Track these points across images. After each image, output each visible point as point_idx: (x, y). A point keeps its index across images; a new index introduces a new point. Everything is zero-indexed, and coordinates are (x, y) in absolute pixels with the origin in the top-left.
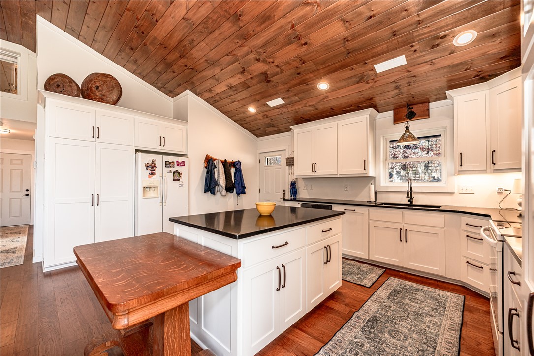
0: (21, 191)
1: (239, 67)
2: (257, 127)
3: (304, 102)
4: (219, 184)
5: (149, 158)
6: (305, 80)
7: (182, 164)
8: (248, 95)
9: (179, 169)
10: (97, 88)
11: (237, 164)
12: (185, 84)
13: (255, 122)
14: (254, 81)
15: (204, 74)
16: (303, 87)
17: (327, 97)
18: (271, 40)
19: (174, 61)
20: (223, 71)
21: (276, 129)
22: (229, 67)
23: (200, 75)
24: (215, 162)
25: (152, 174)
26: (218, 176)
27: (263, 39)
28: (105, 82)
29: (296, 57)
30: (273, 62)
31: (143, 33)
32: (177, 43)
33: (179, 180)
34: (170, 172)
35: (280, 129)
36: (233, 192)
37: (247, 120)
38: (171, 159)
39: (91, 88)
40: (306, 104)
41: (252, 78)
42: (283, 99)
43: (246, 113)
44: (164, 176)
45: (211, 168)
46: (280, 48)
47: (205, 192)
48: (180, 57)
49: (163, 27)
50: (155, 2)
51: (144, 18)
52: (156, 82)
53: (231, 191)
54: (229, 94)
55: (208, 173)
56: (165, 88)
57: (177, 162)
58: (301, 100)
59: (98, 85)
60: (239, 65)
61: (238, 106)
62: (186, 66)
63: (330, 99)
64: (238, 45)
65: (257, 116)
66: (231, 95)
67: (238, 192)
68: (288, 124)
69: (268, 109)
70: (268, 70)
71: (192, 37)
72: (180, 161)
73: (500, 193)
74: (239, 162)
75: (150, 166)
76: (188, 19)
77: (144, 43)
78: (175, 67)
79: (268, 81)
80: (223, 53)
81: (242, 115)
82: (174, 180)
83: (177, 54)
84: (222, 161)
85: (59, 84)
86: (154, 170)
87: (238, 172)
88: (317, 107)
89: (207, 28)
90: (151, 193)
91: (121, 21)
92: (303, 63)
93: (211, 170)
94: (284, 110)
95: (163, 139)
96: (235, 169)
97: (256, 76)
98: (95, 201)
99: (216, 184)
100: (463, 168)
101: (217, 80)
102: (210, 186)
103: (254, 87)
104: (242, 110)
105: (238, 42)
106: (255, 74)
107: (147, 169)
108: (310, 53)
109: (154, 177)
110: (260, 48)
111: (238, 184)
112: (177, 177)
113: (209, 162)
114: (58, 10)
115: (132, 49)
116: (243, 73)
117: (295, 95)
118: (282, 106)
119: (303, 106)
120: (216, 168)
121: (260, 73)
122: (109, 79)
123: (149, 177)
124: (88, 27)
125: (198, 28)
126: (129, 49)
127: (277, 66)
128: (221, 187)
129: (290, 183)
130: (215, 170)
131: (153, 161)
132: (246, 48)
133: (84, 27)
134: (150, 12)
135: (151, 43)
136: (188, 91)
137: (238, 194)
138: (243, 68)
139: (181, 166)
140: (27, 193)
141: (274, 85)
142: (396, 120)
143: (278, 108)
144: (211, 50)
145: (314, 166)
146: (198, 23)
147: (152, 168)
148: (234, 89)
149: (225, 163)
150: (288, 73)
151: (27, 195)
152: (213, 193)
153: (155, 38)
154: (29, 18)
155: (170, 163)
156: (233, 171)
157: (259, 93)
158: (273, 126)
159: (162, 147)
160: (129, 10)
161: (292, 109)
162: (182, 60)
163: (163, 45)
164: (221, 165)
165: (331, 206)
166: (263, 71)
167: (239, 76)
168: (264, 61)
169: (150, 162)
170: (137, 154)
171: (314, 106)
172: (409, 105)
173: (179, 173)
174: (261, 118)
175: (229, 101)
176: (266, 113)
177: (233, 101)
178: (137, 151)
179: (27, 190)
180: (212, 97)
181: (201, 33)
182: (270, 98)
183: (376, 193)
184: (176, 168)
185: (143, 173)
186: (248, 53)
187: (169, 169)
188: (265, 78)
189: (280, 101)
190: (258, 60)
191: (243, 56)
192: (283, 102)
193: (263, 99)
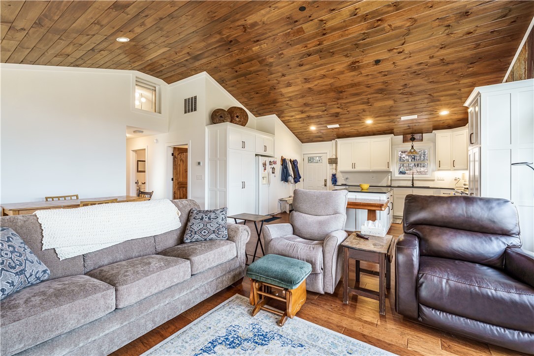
2: (308, 137)
4: (290, 176)
5: (263, 160)
7: (275, 163)
8: (317, 121)
9: (274, 166)
11: (296, 162)
13: (310, 134)
14: (327, 116)
20: (312, 109)
22: (317, 108)
24: (287, 161)
25: (265, 169)
26: (290, 170)
30: (347, 109)
32: (292, 95)
33: (274, 173)
34: (271, 168)
38: (271, 159)
39: (233, 116)
40: (353, 128)
41: (328, 114)
43: (307, 129)
44: (269, 170)
45: (285, 165)
46: (355, 105)
47: (281, 181)
54: (303, 120)
55: (285, 168)
58: (351, 126)
59: (238, 115)
60: (325, 108)
61: (304, 125)
64: (332, 101)
65: (313, 132)
66: (305, 120)
70: (341, 112)
72: (275, 161)
73: (456, 180)
75: (264, 164)
76: (310, 88)
80: (319, 103)
81: (302, 130)
82: (272, 173)
83: (287, 99)
85: (222, 115)
86: (266, 167)
87: (297, 166)
89: (320, 93)
90: (264, 181)
95: (265, 147)
98: (243, 186)
100: (440, 168)
101: (302, 113)
102: (286, 177)
103: (325, 118)
106: (331, 113)
107: (263, 167)
109: (266, 171)
110: (344, 103)
111: (297, 176)
112: (273, 171)
113: (284, 161)
115: (257, 93)
116: (323, 111)
117: (349, 124)
118: (335, 128)
119: (350, 129)
120: (287, 165)
121: (335, 112)
122: (242, 111)
123: (264, 171)
124: (237, 81)
126: (255, 93)
127: (348, 111)
128: (291, 178)
129: (331, 175)
131: (265, 161)
135: (275, 93)
136: (275, 114)
137: (298, 182)
138: (325, 110)
141: (339, 119)
142: (405, 141)
144: (313, 100)
145: (354, 165)
146: (316, 91)
148: (310, 117)
149: (291, 161)
150: (353, 114)
152: (287, 182)
153: (280, 92)
155: (271, 163)
157: (326, 121)
158: (321, 138)
159: (266, 152)
161: (342, 130)
162: (288, 102)
163: (282, 95)
166: (337, 112)
167: (320, 112)
168: (342, 108)
170: (258, 157)
172: (413, 133)
173: (274, 168)
174: (316, 132)
175: (300, 122)
176: (322, 131)
178: (256, 155)
181: (314, 94)
182: (331, 124)
183: (391, 180)
185: (262, 169)
186: (335, 104)
187: (271, 166)
188: (337, 115)
189: (337, 126)
190: (338, 108)
191: (330, 105)
192: (339, 126)
193: (326, 124)
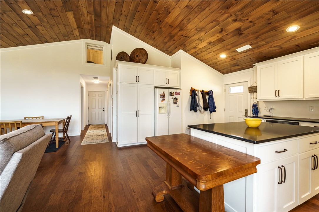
0: (102, 108)
1: (219, 29)
2: (225, 67)
3: (270, 44)
4: (199, 105)
5: (161, 91)
6: (275, 27)
7: (178, 94)
8: (222, 47)
9: (177, 97)
10: (137, 56)
11: (210, 93)
12: (180, 47)
13: (224, 64)
14: (228, 36)
15: (193, 38)
16: (273, 33)
17: (295, 37)
18: (249, 4)
19: (176, 34)
20: (207, 33)
21: (240, 67)
22: (212, 30)
23: (191, 39)
24: (196, 92)
25: (163, 100)
26: (199, 101)
27: (242, 4)
28: (141, 52)
29: (270, 11)
30: (247, 20)
31: (161, 21)
32: (179, 23)
33: (176, 103)
34: (172, 98)
35: (244, 67)
36: (207, 111)
37: (218, 63)
38: (172, 91)
39: (134, 56)
40: (272, 45)
41: (227, 34)
42: (250, 45)
43: (218, 59)
44: (169, 101)
45: (195, 96)
46: (256, 8)
47: (191, 110)
48: (180, 30)
49: (172, 15)
50: (171, 1)
51: (163, 12)
52: (163, 48)
53: (207, 110)
54: (208, 48)
55: (192, 99)
56: (167, 51)
57: (176, 92)
58: (267, 43)
59: (137, 54)
60: (220, 27)
61: (213, 55)
62: (182, 35)
63: (297, 38)
64: (222, 13)
65: (226, 60)
66: (209, 48)
67: (211, 111)
68: (251, 63)
69: (236, 53)
70: (242, 26)
71: (189, 17)
72: (177, 92)
74: (211, 92)
75: (162, 95)
76: (189, 6)
77: (160, 27)
78: (175, 38)
79: (240, 34)
80: (209, 22)
81: (215, 60)
82: (174, 103)
83: (178, 29)
84: (200, 91)
85: (122, 57)
86: (164, 98)
87: (211, 97)
88: (282, 46)
89: (201, 8)
90: (163, 111)
91: (150, 18)
92: (276, 14)
93: (195, 97)
94: (250, 53)
95: (168, 80)
96: (208, 96)
97: (230, 33)
98: (138, 114)
99: (198, 105)
101: (201, 40)
102: (194, 107)
103: (228, 40)
104: (215, 57)
105: (221, 12)
106: (231, 31)
107: (161, 97)
108: (285, 5)
109: (164, 101)
110: (239, 12)
111: (211, 106)
112: (175, 101)
113: (193, 92)
114: (122, 20)
115: (153, 32)
116: (221, 32)
117: (263, 40)
118: (249, 50)
119: (268, 47)
120: (197, 95)
121: (235, 29)
122: (142, 51)
123: (162, 102)
124: (134, 25)
125: (194, 10)
126: (152, 32)
127: (251, 22)
128: (200, 107)
129: (252, 105)
130: (197, 97)
131: (164, 92)
132: (227, 15)
133: (132, 26)
134: (167, 8)
135: (164, 27)
136: (181, 50)
137: (211, 112)
138: (221, 29)
139: (178, 95)
140: (104, 109)
141: (245, 36)
143: (245, 52)
144: (201, 22)
145: (277, 93)
146: (195, 7)
147: (163, 96)
148: (212, 44)
149: (203, 92)
150: (260, 25)
151: (104, 110)
152: (196, 111)
153: (167, 23)
154: (110, 28)
155: (172, 94)
156: (207, 97)
157: (231, 44)
158: (238, 65)
159: (167, 84)
160: (155, 11)
161: (258, 51)
162: (181, 32)
163: (171, 26)
164: (200, 93)
165: (298, 123)
166: (238, 27)
167: (218, 35)
168: (240, 20)
169: (162, 93)
170: (155, 89)
171: (280, 46)
173: (176, 99)
174: (229, 60)
175: (207, 52)
176: (234, 57)
177: (210, 52)
178: (155, 87)
179: (104, 108)
180: (195, 52)
181: (196, 12)
182: (239, 46)
184: (175, 96)
185: (159, 99)
186: (228, 18)
187: (172, 97)
188: (239, 32)
189: (248, 47)
190: (235, 21)
191: (223, 21)
192: (250, 47)
193: (233, 47)
